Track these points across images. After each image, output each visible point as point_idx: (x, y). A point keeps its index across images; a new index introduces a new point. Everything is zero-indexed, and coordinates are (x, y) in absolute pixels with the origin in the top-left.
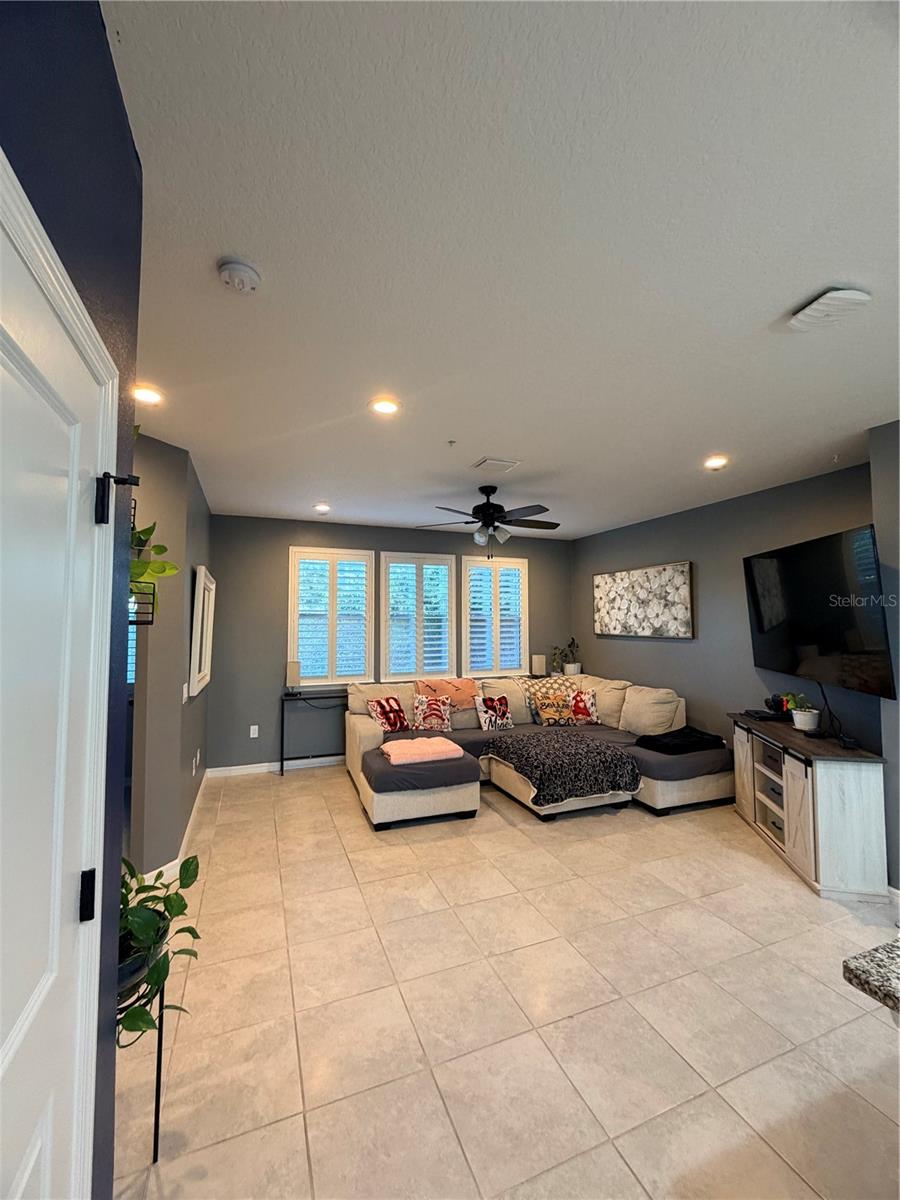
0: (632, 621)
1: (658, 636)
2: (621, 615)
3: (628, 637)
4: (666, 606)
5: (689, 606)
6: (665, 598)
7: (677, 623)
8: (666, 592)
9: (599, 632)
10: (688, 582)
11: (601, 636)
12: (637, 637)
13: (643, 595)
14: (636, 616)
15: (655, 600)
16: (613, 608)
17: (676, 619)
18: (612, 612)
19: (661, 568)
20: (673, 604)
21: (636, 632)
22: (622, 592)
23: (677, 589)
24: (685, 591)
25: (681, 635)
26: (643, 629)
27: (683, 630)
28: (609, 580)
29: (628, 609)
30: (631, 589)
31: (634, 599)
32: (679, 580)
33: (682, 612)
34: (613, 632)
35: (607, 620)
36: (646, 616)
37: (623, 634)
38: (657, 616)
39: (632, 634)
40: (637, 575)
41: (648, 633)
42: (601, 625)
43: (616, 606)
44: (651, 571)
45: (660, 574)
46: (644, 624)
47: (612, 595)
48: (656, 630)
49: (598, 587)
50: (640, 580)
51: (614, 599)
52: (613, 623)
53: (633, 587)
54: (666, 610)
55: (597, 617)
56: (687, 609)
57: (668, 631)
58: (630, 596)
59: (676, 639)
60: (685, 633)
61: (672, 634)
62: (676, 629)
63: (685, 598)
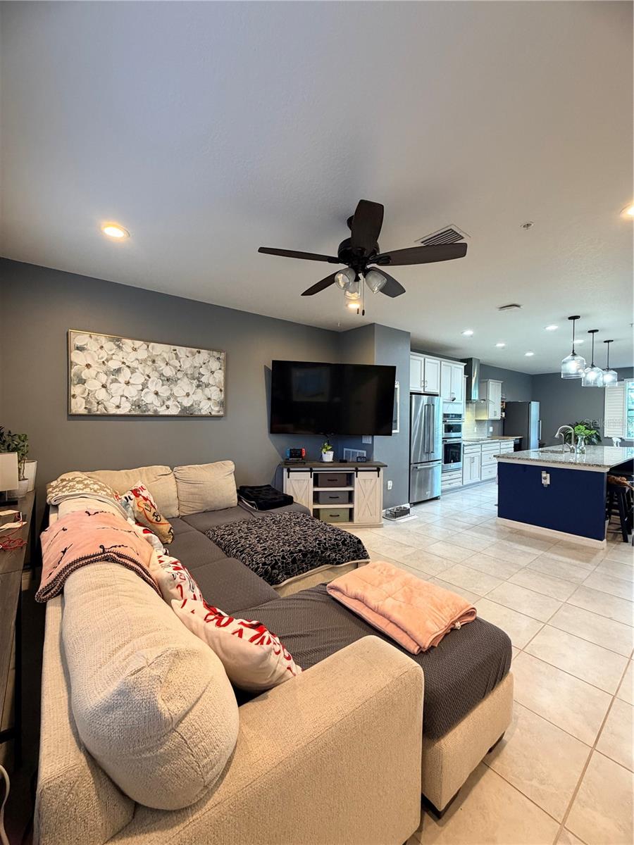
0: (149, 399)
1: (187, 415)
2: (132, 392)
3: (141, 416)
4: (198, 386)
5: (223, 389)
6: (198, 379)
7: (210, 403)
8: (199, 374)
9: (82, 411)
10: (223, 368)
11: (90, 416)
12: (157, 417)
13: (168, 372)
14: (157, 394)
15: (186, 379)
16: (116, 381)
17: (209, 399)
18: (114, 387)
19: (195, 350)
20: (207, 385)
21: (155, 411)
22: (135, 364)
23: (212, 372)
24: (220, 376)
25: (213, 413)
26: (168, 408)
27: (217, 409)
28: (109, 346)
29: (144, 386)
30: (150, 363)
31: (154, 375)
32: (215, 365)
33: (216, 394)
34: (113, 411)
35: (102, 394)
36: (172, 395)
37: (133, 413)
38: (188, 395)
39: (150, 413)
40: (160, 349)
41: (174, 411)
42: (87, 402)
43: (122, 378)
44: (182, 351)
45: (193, 355)
46: (168, 403)
47: (113, 365)
48: (184, 409)
49: (80, 349)
50: (165, 355)
51: (118, 371)
52: (116, 401)
53: (154, 361)
54: (199, 390)
55: (76, 390)
56: (221, 390)
57: (200, 410)
58: (148, 371)
59: (210, 417)
60: (219, 412)
61: (204, 412)
62: (206, 408)
63: (220, 382)
